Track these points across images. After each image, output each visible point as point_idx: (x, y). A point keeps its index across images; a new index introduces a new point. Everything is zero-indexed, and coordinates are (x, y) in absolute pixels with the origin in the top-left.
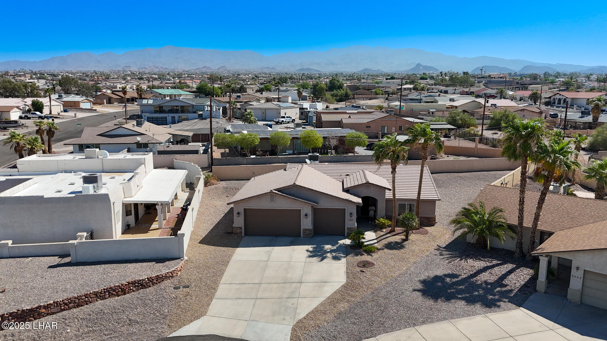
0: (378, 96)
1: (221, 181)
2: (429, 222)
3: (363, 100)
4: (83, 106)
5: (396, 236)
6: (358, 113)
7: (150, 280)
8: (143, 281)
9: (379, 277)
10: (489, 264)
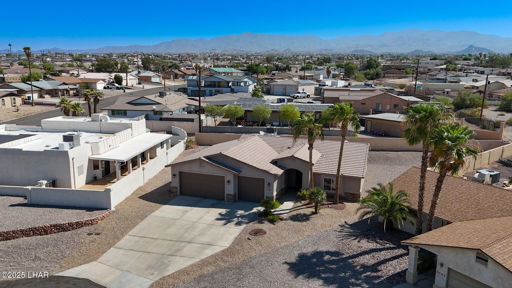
0: (408, 75)
1: (200, 145)
2: (354, 198)
3: (393, 79)
4: (153, 80)
5: (309, 209)
6: (361, 90)
7: (70, 225)
8: (63, 225)
9: (261, 246)
10: (379, 246)
